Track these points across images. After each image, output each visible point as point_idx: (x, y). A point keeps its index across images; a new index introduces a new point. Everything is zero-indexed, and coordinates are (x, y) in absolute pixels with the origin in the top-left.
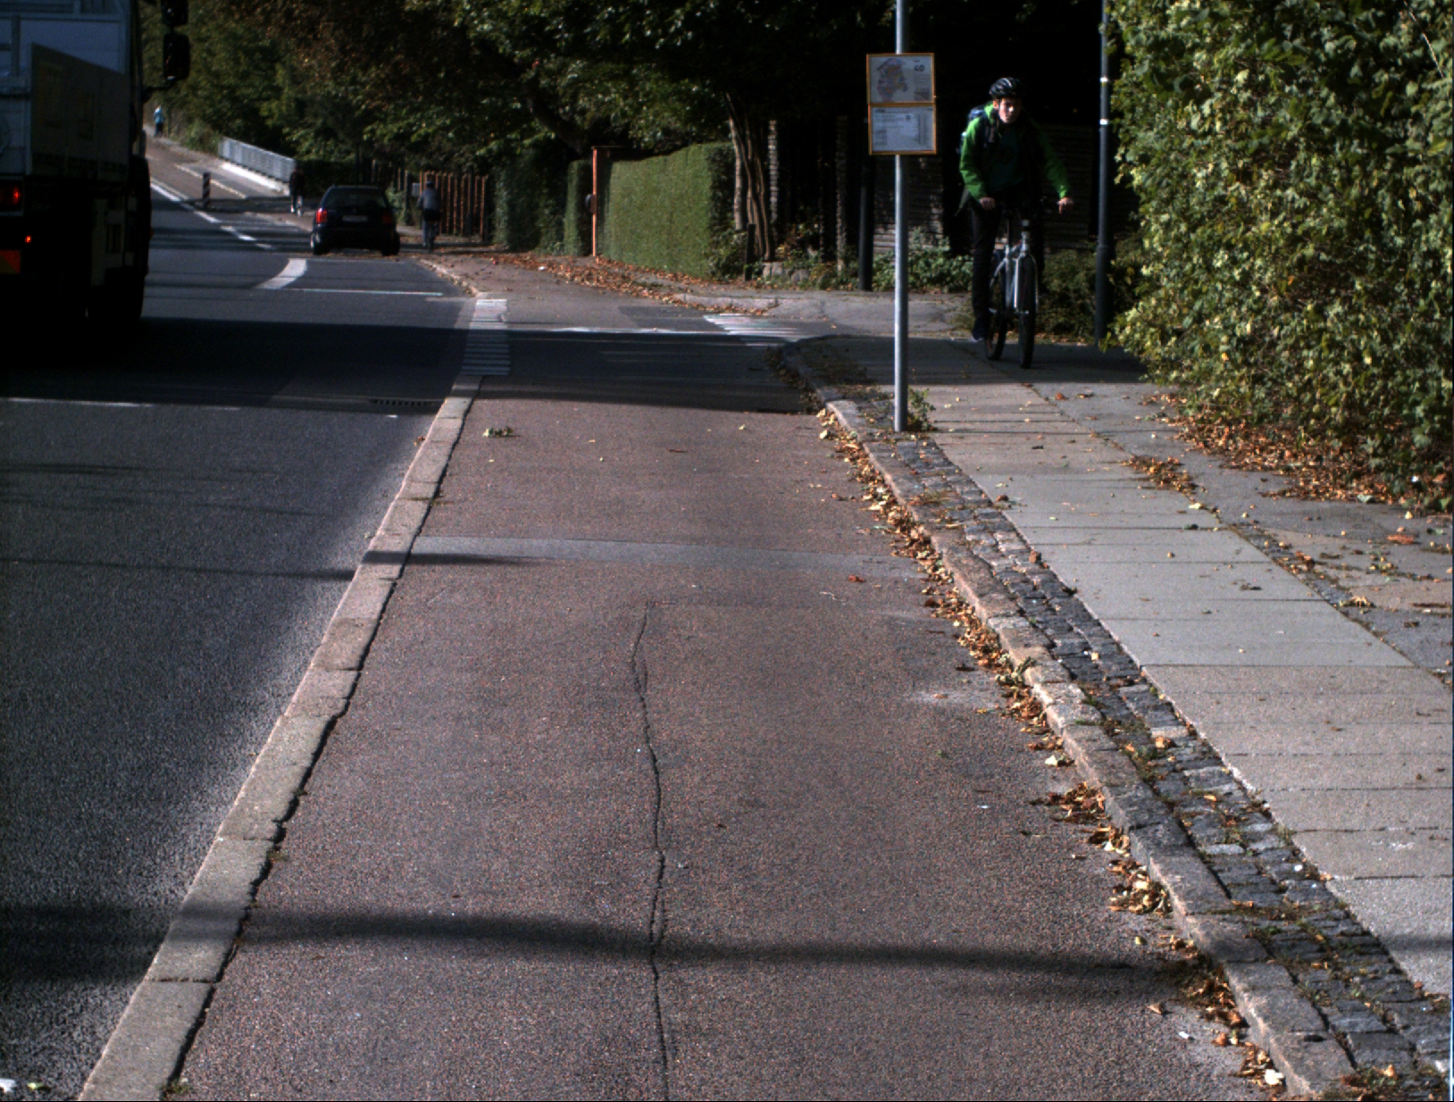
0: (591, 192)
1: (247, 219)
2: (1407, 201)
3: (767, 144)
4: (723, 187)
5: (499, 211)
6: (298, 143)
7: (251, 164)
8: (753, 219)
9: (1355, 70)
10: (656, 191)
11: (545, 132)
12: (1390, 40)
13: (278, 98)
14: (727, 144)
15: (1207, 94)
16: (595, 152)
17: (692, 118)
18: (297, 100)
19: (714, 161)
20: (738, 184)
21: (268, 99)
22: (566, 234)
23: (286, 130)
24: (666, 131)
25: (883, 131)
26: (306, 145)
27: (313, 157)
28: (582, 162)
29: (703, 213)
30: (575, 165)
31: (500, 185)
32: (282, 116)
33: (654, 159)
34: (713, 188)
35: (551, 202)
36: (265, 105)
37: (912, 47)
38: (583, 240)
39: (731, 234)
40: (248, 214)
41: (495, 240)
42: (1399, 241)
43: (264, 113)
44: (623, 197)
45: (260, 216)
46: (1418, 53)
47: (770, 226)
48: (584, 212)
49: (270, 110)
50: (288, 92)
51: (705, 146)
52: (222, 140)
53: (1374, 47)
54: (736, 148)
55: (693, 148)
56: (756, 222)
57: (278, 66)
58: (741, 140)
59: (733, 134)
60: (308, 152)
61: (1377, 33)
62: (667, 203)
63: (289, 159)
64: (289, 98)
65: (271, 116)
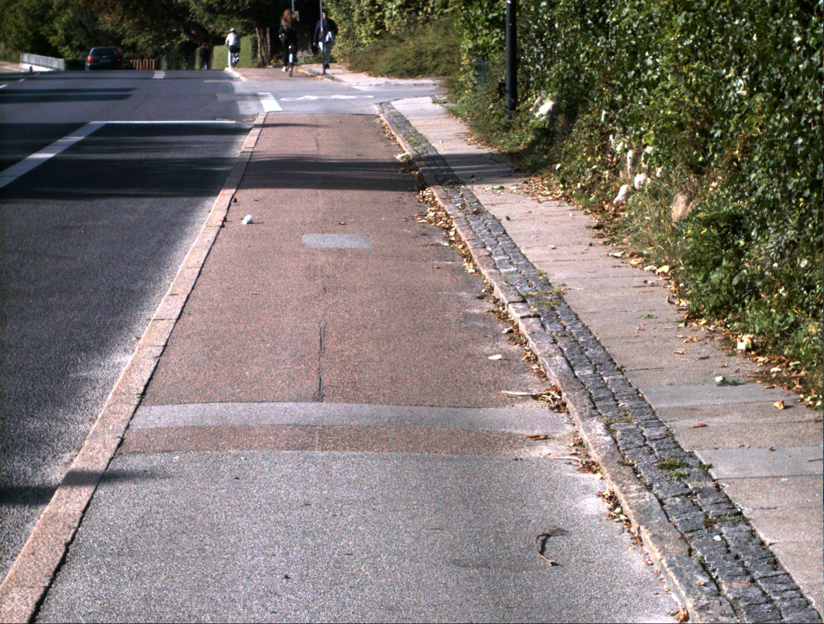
6: (63, 53)
7: (41, 63)
13: (56, 34)
21: (50, 35)
23: (59, 48)
26: (66, 54)
27: (70, 58)
32: (58, 42)
36: (50, 38)
43: (50, 41)
50: (60, 32)
52: (23, 54)
57: (54, 22)
60: (68, 56)
63: (62, 60)
64: (62, 35)
65: (54, 41)
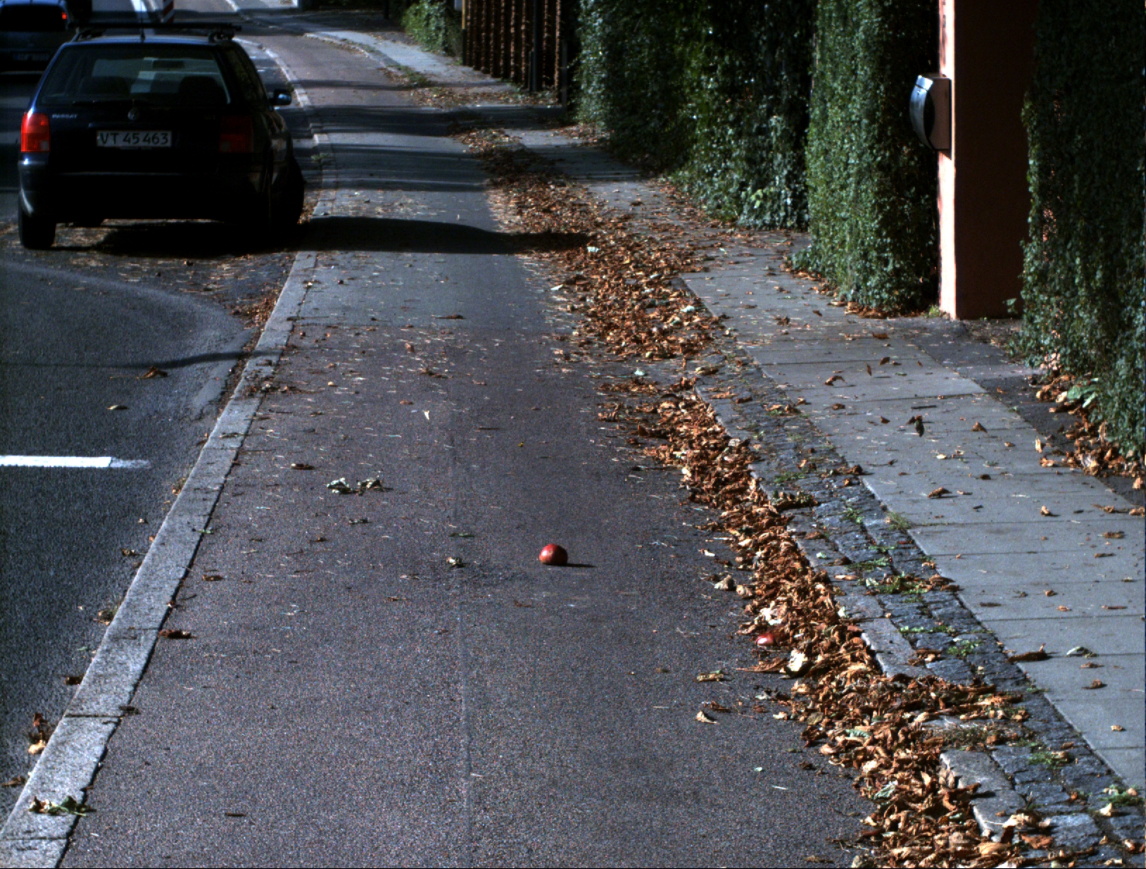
0: (932, 68)
5: (589, 56)
41: (580, 116)
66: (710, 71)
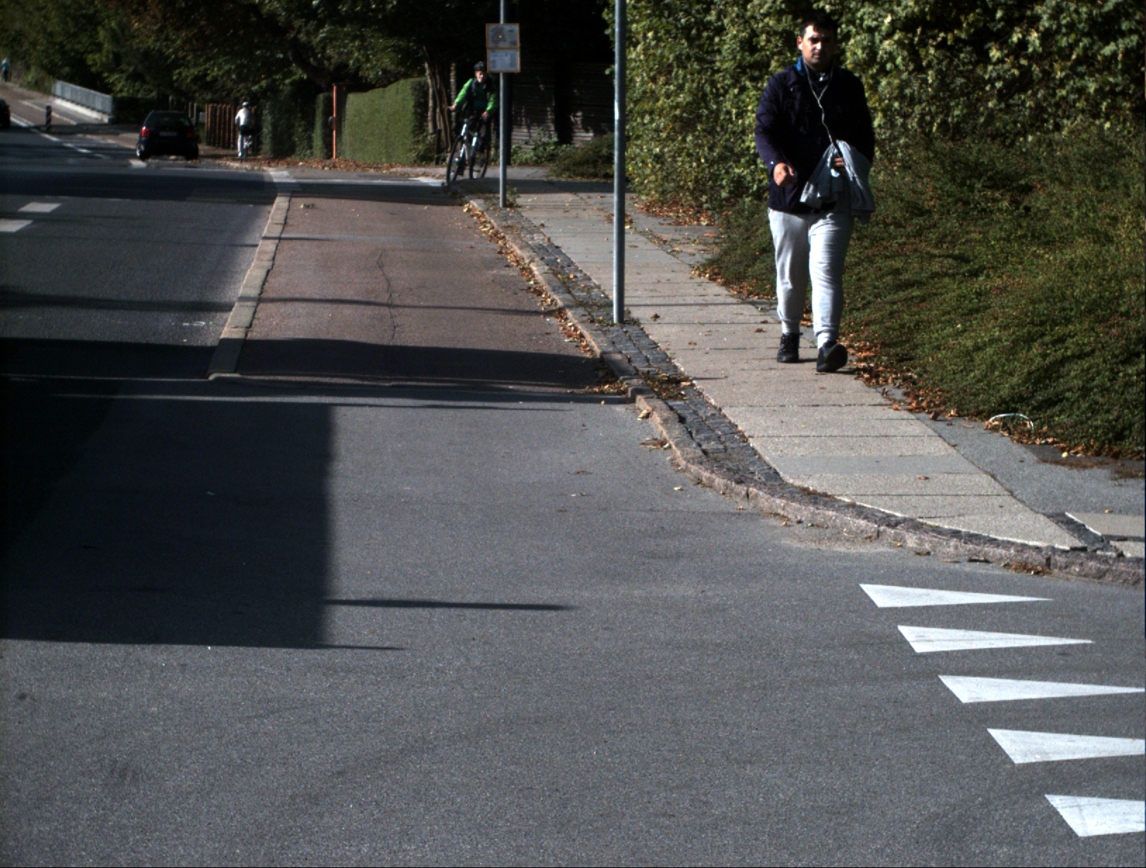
0: (332, 114)
1: (80, 139)
2: (717, 90)
3: (449, 78)
4: (421, 106)
5: (265, 130)
6: (114, 84)
7: (79, 99)
8: (440, 126)
9: (694, 32)
10: (378, 111)
11: (300, 74)
12: (709, 18)
13: (100, 51)
14: (423, 79)
15: (638, 43)
16: (335, 88)
17: (401, 63)
18: (114, 53)
19: (415, 89)
20: (431, 104)
21: (92, 52)
22: (314, 144)
23: (106, 75)
24: (385, 71)
25: (494, 61)
26: (118, 87)
27: (125, 94)
28: (326, 94)
29: (408, 123)
30: (321, 97)
31: (265, 112)
32: (102, 65)
33: (376, 90)
34: (415, 106)
35: (303, 123)
36: (90, 56)
37: (509, 20)
38: (326, 148)
39: (426, 136)
40: (80, 136)
41: (262, 151)
42: (715, 107)
43: (90, 63)
44: (355, 116)
45: (89, 136)
46: (720, 23)
47: (451, 131)
48: (328, 128)
49: (94, 60)
50: (107, 46)
51: (411, 80)
52: (55, 82)
53: (702, 20)
54: (429, 81)
55: (402, 81)
56: (442, 127)
57: (99, 28)
58: (433, 76)
59: (428, 72)
60: (121, 91)
61: (702, 16)
62: (385, 119)
63: (108, 97)
64: (108, 52)
65: (95, 64)
66: (300, 126)
